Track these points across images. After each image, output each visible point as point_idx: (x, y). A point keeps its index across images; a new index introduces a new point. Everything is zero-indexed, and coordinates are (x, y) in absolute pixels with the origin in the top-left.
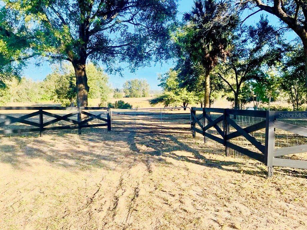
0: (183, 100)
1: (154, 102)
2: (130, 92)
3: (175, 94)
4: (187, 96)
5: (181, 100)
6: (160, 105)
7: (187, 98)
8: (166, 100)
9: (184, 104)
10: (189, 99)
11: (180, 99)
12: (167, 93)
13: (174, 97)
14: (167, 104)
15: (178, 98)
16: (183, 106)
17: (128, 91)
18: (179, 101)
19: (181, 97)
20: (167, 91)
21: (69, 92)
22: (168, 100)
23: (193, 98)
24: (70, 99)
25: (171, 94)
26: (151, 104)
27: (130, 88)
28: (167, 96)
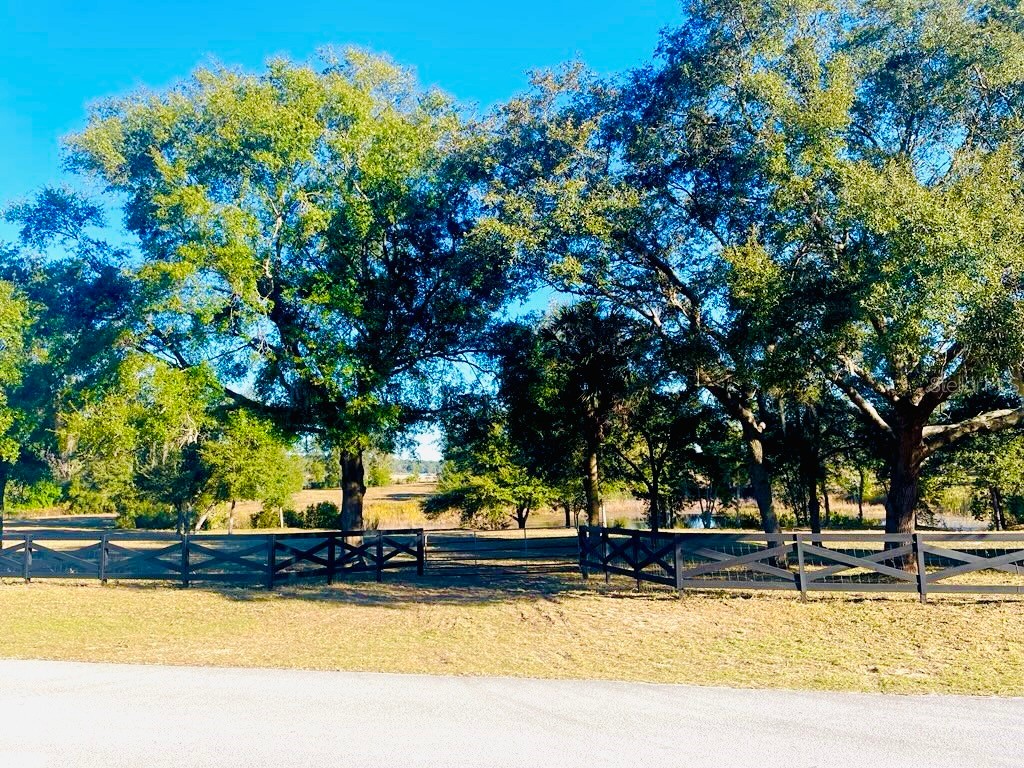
0: (520, 499)
1: (435, 505)
2: (327, 469)
3: (497, 483)
4: (529, 489)
5: (515, 501)
6: (449, 521)
7: (531, 494)
8: (472, 500)
9: (520, 512)
10: (534, 496)
11: (510, 498)
12: (476, 481)
13: (494, 491)
14: (471, 510)
15: (506, 493)
16: (516, 516)
17: (320, 467)
18: (509, 503)
19: (515, 493)
20: (474, 475)
21: (180, 482)
22: (479, 499)
23: (547, 495)
24: (178, 502)
25: (486, 482)
26: (426, 511)
27: (326, 458)
28: (476, 489)
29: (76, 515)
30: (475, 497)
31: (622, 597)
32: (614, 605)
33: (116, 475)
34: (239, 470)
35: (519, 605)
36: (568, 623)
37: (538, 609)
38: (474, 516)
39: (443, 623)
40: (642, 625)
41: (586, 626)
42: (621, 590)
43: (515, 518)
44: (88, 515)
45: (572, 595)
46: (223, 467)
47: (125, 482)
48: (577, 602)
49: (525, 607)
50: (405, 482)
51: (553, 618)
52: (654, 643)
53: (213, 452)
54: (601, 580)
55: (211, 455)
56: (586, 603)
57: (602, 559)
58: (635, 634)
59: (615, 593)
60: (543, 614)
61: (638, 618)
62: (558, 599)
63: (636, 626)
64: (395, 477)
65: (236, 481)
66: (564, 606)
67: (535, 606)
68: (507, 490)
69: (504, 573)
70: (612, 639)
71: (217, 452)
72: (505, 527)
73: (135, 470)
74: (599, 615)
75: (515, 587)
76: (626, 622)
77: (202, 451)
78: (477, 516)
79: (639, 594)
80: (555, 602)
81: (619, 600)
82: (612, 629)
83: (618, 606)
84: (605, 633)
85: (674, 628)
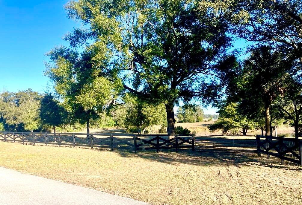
0: (243, 126)
1: (213, 128)
2: (184, 117)
3: (234, 121)
4: (247, 123)
5: (241, 127)
6: (218, 133)
7: (247, 124)
8: (225, 126)
9: (244, 130)
10: (249, 125)
11: (239, 126)
12: (227, 120)
13: (233, 123)
14: (226, 129)
15: (238, 124)
16: (243, 132)
17: (182, 116)
18: (239, 127)
19: (241, 124)
20: (226, 118)
21: (137, 120)
22: (228, 126)
23: (253, 125)
24: (138, 125)
25: (230, 120)
26: (210, 130)
27: (183, 114)
28: (226, 122)
29: (119, 129)
30: (226, 125)
31: (271, 167)
32: (266, 171)
33: (122, 118)
34: (152, 116)
35: (220, 167)
36: (240, 179)
37: (228, 170)
38: (227, 132)
39: (185, 172)
40: (278, 183)
41: (248, 181)
42: (274, 163)
43: (242, 133)
44: (122, 129)
45: (248, 164)
46: (147, 115)
47: (124, 120)
48: (248, 168)
49: (223, 169)
50: (208, 121)
51: (233, 175)
52: (283, 195)
53: (145, 111)
54: (265, 157)
55: (144, 112)
56: (252, 168)
57: (265, 149)
58: (273, 188)
59: (270, 164)
60: (230, 173)
61: (277, 179)
62: (240, 166)
63: (275, 184)
64: (205, 119)
65: (151, 119)
66: (241, 169)
67: (228, 168)
68: (238, 123)
69: (227, 152)
70: (260, 189)
71: (146, 111)
72: (238, 135)
73: (126, 117)
74: (256, 176)
75: (225, 158)
76: (270, 181)
77: (142, 111)
78: (229, 131)
79: (281, 166)
80: (238, 167)
81: (270, 168)
82: (262, 184)
83: (268, 171)
84: (257, 186)
85: (297, 186)
